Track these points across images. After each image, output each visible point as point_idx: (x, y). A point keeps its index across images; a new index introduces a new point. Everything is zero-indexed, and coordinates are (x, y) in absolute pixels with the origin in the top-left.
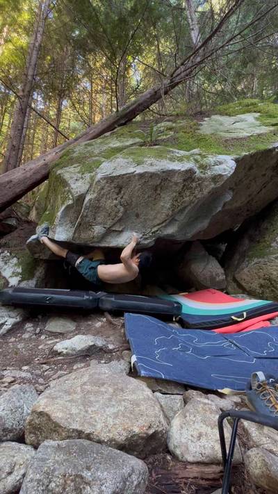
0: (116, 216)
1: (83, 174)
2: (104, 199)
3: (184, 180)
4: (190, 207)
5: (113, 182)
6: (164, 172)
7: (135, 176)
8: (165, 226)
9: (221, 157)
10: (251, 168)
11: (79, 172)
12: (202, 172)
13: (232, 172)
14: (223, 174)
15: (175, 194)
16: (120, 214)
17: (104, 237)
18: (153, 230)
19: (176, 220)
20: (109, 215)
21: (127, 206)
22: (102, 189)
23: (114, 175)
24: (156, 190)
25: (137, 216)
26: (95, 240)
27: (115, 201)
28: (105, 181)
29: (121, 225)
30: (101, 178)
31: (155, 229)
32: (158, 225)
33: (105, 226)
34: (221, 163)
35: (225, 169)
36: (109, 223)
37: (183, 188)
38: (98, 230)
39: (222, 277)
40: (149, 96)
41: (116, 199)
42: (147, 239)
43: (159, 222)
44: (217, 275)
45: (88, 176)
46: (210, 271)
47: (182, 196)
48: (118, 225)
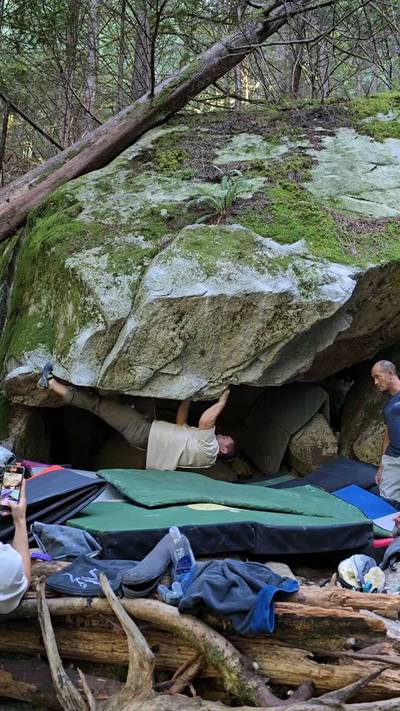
0: (171, 353)
1: (115, 275)
2: (155, 328)
3: (276, 307)
4: (283, 344)
5: (171, 305)
6: (247, 295)
7: (205, 299)
8: (244, 370)
9: (335, 269)
10: (382, 283)
11: (108, 270)
12: (303, 294)
13: (349, 296)
14: (335, 301)
15: (260, 325)
16: (178, 352)
17: (148, 382)
18: (224, 376)
19: (261, 361)
20: (161, 352)
21: (188, 340)
22: (155, 314)
23: (174, 295)
24: (234, 319)
25: (203, 353)
26: (135, 387)
27: (171, 333)
28: (160, 304)
29: (176, 366)
30: (155, 300)
31: (228, 374)
32: (233, 367)
33: (154, 367)
34: (333, 280)
35: (337, 293)
36: (160, 362)
37: (273, 318)
38: (141, 372)
39: (333, 450)
40: (216, 60)
41: (174, 330)
42: (213, 387)
43: (235, 364)
44: (325, 445)
45: (124, 279)
46: (313, 439)
47: (272, 328)
48: (172, 366)
